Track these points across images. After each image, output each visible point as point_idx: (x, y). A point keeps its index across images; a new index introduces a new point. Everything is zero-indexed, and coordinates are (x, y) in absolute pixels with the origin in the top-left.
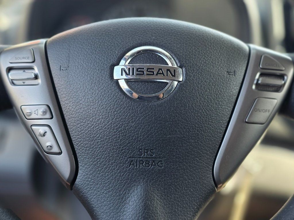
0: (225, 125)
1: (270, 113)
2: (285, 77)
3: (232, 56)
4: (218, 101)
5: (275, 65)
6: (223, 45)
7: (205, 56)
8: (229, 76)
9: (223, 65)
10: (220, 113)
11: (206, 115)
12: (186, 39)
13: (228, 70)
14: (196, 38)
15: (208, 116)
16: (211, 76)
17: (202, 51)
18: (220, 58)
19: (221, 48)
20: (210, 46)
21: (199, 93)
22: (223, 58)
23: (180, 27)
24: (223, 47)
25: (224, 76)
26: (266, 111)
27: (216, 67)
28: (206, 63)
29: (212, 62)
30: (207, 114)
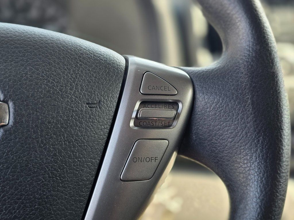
0: (88, 188)
1: (158, 161)
2: (180, 105)
3: (96, 77)
4: (73, 152)
5: (163, 88)
6: (80, 61)
7: (49, 81)
8: (91, 110)
9: (80, 94)
10: (77, 171)
11: (53, 177)
12: (17, 53)
13: (88, 100)
14: (34, 51)
15: (57, 179)
16: (58, 113)
17: (43, 72)
18: (74, 83)
19: (76, 66)
20: (58, 64)
21: (38, 142)
22: (80, 82)
23: (9, 35)
24: (81, 65)
25: (82, 111)
26: (151, 159)
27: (68, 96)
28: (49, 91)
29: (61, 90)
30: (55, 176)
